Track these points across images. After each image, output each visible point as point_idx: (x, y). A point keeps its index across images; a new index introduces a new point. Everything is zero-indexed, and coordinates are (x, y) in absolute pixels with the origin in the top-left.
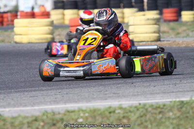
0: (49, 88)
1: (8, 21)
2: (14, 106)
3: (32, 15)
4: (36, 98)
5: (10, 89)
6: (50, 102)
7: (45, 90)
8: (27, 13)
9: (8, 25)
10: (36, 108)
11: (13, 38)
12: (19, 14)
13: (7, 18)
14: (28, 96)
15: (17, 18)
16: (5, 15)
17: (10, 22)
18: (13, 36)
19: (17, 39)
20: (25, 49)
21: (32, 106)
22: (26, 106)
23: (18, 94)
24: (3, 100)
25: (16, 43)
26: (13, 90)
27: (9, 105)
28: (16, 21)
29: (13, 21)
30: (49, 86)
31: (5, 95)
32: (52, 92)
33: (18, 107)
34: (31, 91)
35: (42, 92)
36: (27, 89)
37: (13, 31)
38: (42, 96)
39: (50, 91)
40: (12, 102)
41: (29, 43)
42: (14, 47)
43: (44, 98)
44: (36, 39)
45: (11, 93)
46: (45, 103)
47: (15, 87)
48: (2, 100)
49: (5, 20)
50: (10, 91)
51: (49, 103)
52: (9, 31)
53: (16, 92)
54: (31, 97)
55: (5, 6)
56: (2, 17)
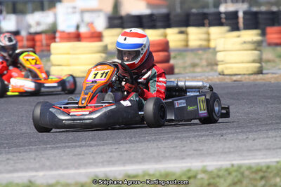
0: (101, 142)
1: (42, 46)
2: (51, 168)
3: (77, 37)
4: (80, 157)
5: (44, 144)
6: (102, 162)
7: (95, 145)
8: (69, 34)
9: (42, 51)
10: (82, 171)
12: (58, 35)
13: (41, 41)
14: (71, 154)
15: (55, 42)
16: (37, 37)
17: (44, 48)
18: (50, 67)
19: (55, 71)
21: (76, 168)
22: (67, 168)
23: (55, 152)
24: (35, 159)
26: (49, 146)
27: (43, 167)
28: (53, 45)
29: (48, 46)
30: (101, 140)
31: (38, 153)
32: (104, 149)
33: (56, 169)
34: (75, 147)
35: (90, 148)
36: (70, 144)
37: (49, 60)
38: (90, 154)
39: (102, 147)
40: (48, 163)
43: (93, 157)
44: (82, 72)
45: (45, 149)
46: (95, 164)
47: (52, 142)
48: (32, 161)
49: (38, 44)
51: (100, 164)
52: (44, 59)
53: (53, 148)
54: (75, 155)
55: (38, 24)
56: (33, 40)
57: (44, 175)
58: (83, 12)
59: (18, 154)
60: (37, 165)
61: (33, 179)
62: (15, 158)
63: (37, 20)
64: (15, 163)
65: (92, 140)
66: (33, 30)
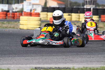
0: (36, 55)
1: (17, 17)
2: (16, 64)
3: (30, 14)
4: (28, 60)
6: (36, 63)
7: (34, 56)
8: (27, 13)
9: (17, 19)
10: (28, 66)
11: (19, 26)
12: (23, 13)
13: (17, 15)
14: (24, 59)
15: (22, 16)
16: (16, 13)
19: (21, 27)
20: (25, 32)
21: (26, 65)
22: (22, 64)
23: (18, 58)
24: (11, 60)
25: (20, 29)
26: (16, 55)
27: (13, 64)
29: (19, 17)
30: (36, 54)
31: (12, 58)
32: (37, 58)
33: (18, 65)
34: (26, 56)
35: (32, 57)
36: (24, 55)
37: (19, 22)
38: (31, 59)
39: (36, 57)
40: (15, 62)
41: (28, 29)
42: (19, 31)
43: (33, 61)
44: (31, 28)
45: (15, 56)
46: (33, 64)
47: (18, 54)
48: (10, 61)
50: (15, 55)
51: (35, 64)
52: (17, 22)
53: (18, 56)
54: (26, 59)
55: (16, 8)
56: (14, 14)
57: (14, 66)
58: (33, 5)
59: (5, 58)
60: (11, 63)
61: (9, 68)
62: (3, 59)
63: (16, 7)
64: (3, 61)
65: (33, 54)
66: (14, 11)
